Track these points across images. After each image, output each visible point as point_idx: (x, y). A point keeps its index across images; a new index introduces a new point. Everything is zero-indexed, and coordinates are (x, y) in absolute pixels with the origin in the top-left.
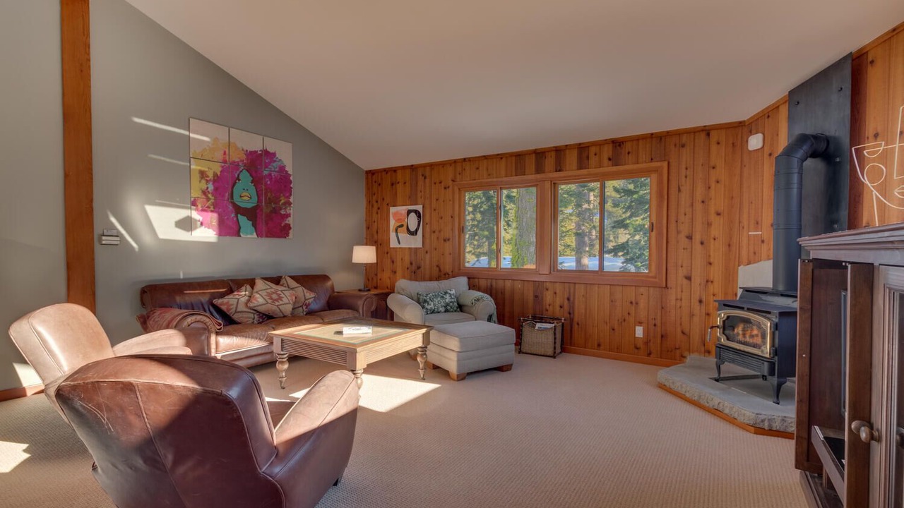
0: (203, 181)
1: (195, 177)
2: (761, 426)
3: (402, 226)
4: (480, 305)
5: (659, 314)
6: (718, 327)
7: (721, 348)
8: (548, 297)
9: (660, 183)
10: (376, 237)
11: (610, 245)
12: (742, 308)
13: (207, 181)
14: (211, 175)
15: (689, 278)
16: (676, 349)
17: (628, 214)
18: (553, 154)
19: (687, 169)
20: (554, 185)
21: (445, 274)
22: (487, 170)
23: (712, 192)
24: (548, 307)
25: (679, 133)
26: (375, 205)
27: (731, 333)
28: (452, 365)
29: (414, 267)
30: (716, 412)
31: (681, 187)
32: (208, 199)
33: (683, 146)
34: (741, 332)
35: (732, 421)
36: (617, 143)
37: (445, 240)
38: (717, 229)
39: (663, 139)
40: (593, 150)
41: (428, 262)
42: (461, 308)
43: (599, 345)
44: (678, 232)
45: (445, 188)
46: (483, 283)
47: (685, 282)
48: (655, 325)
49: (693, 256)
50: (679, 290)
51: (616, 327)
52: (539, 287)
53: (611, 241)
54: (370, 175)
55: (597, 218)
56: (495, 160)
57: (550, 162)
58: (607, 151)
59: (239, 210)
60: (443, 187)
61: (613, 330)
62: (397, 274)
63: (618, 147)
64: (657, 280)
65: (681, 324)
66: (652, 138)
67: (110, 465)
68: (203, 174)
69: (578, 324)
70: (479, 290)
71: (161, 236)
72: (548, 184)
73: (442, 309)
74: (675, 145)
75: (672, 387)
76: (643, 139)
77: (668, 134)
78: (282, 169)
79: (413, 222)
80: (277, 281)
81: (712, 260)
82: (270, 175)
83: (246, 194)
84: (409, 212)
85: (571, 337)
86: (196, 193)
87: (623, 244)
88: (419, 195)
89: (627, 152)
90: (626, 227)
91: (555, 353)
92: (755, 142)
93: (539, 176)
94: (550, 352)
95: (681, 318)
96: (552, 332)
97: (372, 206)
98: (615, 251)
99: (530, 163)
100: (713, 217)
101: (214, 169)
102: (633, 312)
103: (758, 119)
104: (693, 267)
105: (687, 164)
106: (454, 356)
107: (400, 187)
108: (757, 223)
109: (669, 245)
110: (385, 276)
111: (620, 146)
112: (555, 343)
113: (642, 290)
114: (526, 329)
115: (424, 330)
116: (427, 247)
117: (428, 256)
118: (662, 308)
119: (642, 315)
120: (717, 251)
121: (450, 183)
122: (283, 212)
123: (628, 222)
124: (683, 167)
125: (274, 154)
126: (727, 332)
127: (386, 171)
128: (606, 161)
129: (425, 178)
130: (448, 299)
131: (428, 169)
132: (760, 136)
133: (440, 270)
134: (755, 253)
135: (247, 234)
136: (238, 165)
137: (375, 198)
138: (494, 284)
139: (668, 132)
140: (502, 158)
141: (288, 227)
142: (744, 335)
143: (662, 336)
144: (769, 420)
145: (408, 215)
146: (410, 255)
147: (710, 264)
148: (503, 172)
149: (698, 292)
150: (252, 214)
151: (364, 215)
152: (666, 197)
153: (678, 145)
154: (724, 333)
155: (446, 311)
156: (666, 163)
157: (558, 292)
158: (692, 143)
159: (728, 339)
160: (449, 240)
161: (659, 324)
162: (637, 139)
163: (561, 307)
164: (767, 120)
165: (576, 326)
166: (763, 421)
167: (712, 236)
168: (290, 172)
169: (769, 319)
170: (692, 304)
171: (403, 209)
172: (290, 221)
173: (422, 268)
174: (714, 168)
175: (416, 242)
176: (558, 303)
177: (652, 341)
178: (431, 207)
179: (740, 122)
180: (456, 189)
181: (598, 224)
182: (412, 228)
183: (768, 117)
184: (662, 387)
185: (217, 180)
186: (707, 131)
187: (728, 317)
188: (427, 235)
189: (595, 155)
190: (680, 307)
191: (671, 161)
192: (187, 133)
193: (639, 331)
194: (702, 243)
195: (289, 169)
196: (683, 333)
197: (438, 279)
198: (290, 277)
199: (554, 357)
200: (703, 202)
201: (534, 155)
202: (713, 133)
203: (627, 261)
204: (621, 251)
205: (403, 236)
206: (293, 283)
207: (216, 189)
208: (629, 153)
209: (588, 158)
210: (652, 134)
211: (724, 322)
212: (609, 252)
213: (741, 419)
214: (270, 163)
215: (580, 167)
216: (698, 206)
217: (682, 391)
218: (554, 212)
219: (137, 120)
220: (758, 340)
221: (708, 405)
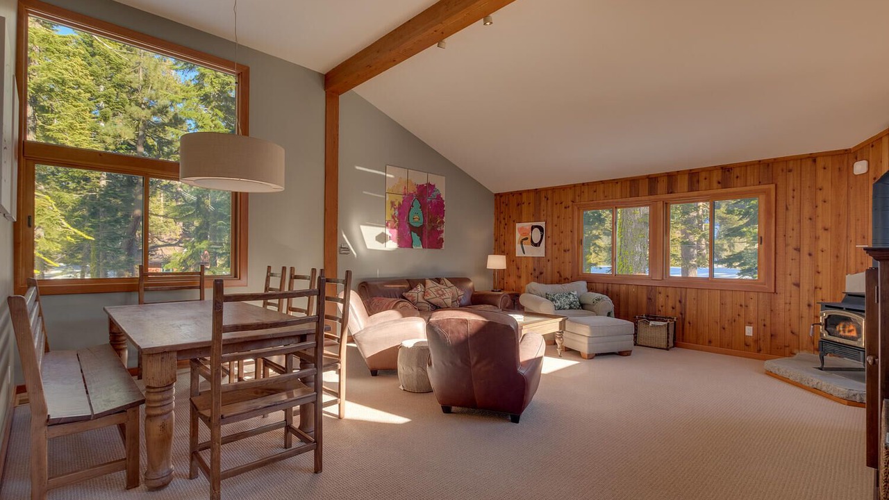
0: (393, 209)
1: (389, 205)
2: (853, 399)
3: (527, 239)
4: (600, 304)
5: (768, 316)
6: (820, 324)
7: (824, 342)
8: (661, 299)
9: (768, 202)
10: (503, 248)
11: (724, 255)
12: (841, 309)
13: (395, 209)
14: (397, 204)
15: (798, 285)
16: (785, 346)
17: (745, 221)
18: (665, 179)
19: (794, 190)
20: (666, 205)
21: (565, 279)
22: (604, 192)
23: (819, 210)
24: (660, 308)
25: (786, 160)
26: (503, 222)
27: (833, 329)
28: (583, 347)
29: (537, 273)
30: (815, 390)
31: (788, 206)
32: (395, 221)
33: (790, 171)
34: (841, 329)
35: (828, 396)
36: (726, 169)
37: (565, 251)
38: (825, 242)
39: (770, 165)
40: (703, 175)
41: (549, 268)
42: (583, 306)
43: (710, 342)
44: (786, 245)
45: (565, 208)
46: (600, 286)
47: (794, 288)
48: (764, 325)
49: (801, 265)
50: (788, 295)
51: (726, 326)
52: (652, 291)
53: (725, 250)
54: (498, 197)
55: (706, 225)
56: (610, 185)
57: (662, 185)
58: (717, 176)
59: (413, 229)
60: (563, 207)
61: (724, 329)
62: (522, 278)
63: (727, 173)
64: (766, 286)
65: (790, 325)
66: (760, 164)
67: (441, 363)
68: (393, 204)
69: (689, 323)
70: (596, 291)
71: (369, 247)
72: (660, 205)
73: (567, 307)
74: (783, 170)
75: (777, 373)
76: (751, 165)
77: (776, 161)
78: (439, 196)
79: (536, 235)
80: (438, 280)
81: (820, 270)
82: (431, 201)
83: (416, 218)
84: (533, 228)
85: (683, 334)
86: (389, 218)
87: (740, 253)
88: (542, 213)
89: (735, 176)
90: (742, 235)
91: (668, 346)
92: (860, 167)
93: (652, 197)
94: (664, 344)
95: (790, 320)
96: (665, 329)
97: (500, 222)
98: (729, 261)
99: (644, 187)
100: (820, 232)
101: (400, 199)
102: (742, 314)
103: (863, 148)
104: (802, 275)
105: (794, 186)
106: (585, 341)
107: (525, 207)
108: (864, 238)
109: (778, 256)
110: (511, 281)
111: (728, 171)
112: (668, 337)
113: (752, 295)
114: (641, 326)
115: (561, 319)
116: (549, 257)
117: (549, 264)
118: (772, 310)
119: (752, 315)
120: (825, 262)
121: (570, 203)
122: (439, 229)
123: (745, 229)
124: (791, 188)
125: (434, 186)
126: (828, 329)
127: (513, 194)
128: (715, 184)
129: (547, 199)
130: (572, 299)
131: (550, 192)
132: (864, 163)
133: (560, 276)
134: (862, 264)
135: (417, 246)
136: (413, 196)
137: (502, 216)
138: (610, 288)
139: (775, 159)
140: (617, 183)
141: (442, 240)
142: (844, 331)
143: (772, 335)
144: (860, 395)
145: (532, 230)
146: (534, 263)
147: (819, 273)
148: (618, 195)
149: (807, 298)
150: (419, 231)
151: (493, 230)
152: (774, 215)
153: (785, 171)
154: (826, 329)
155: (571, 308)
156: (774, 185)
157: (669, 295)
158: (799, 169)
159: (830, 334)
160: (568, 250)
161: (768, 323)
162: (746, 165)
163: (673, 308)
164: (871, 149)
165: (688, 325)
166: (854, 395)
167: (820, 248)
168: (444, 199)
169: (863, 316)
170: (801, 308)
171: (528, 225)
172: (443, 235)
173: (544, 274)
174: (820, 189)
175: (540, 252)
176: (670, 304)
177: (762, 340)
178: (552, 224)
179: (846, 150)
180: (576, 208)
181: (707, 232)
182: (536, 241)
183: (872, 146)
184: (769, 374)
185: (400, 207)
186: (813, 158)
187: (829, 316)
188: (549, 247)
189: (705, 179)
190: (789, 310)
191: (778, 183)
192: (384, 174)
193: (749, 331)
194: (810, 255)
195: (443, 197)
196: (792, 333)
197: (559, 282)
198: (447, 279)
199: (667, 349)
200: (810, 219)
201: (647, 180)
202: (818, 160)
203: (743, 272)
204: (737, 262)
205: (528, 247)
206: (449, 284)
207: (400, 214)
208: (737, 177)
209: (698, 181)
210: (760, 161)
211: (826, 320)
212: (722, 262)
213: (835, 394)
214: (431, 193)
215: (691, 189)
216: (806, 223)
217: (786, 375)
218: (666, 227)
219: (358, 168)
220: (854, 334)
221: (808, 385)
